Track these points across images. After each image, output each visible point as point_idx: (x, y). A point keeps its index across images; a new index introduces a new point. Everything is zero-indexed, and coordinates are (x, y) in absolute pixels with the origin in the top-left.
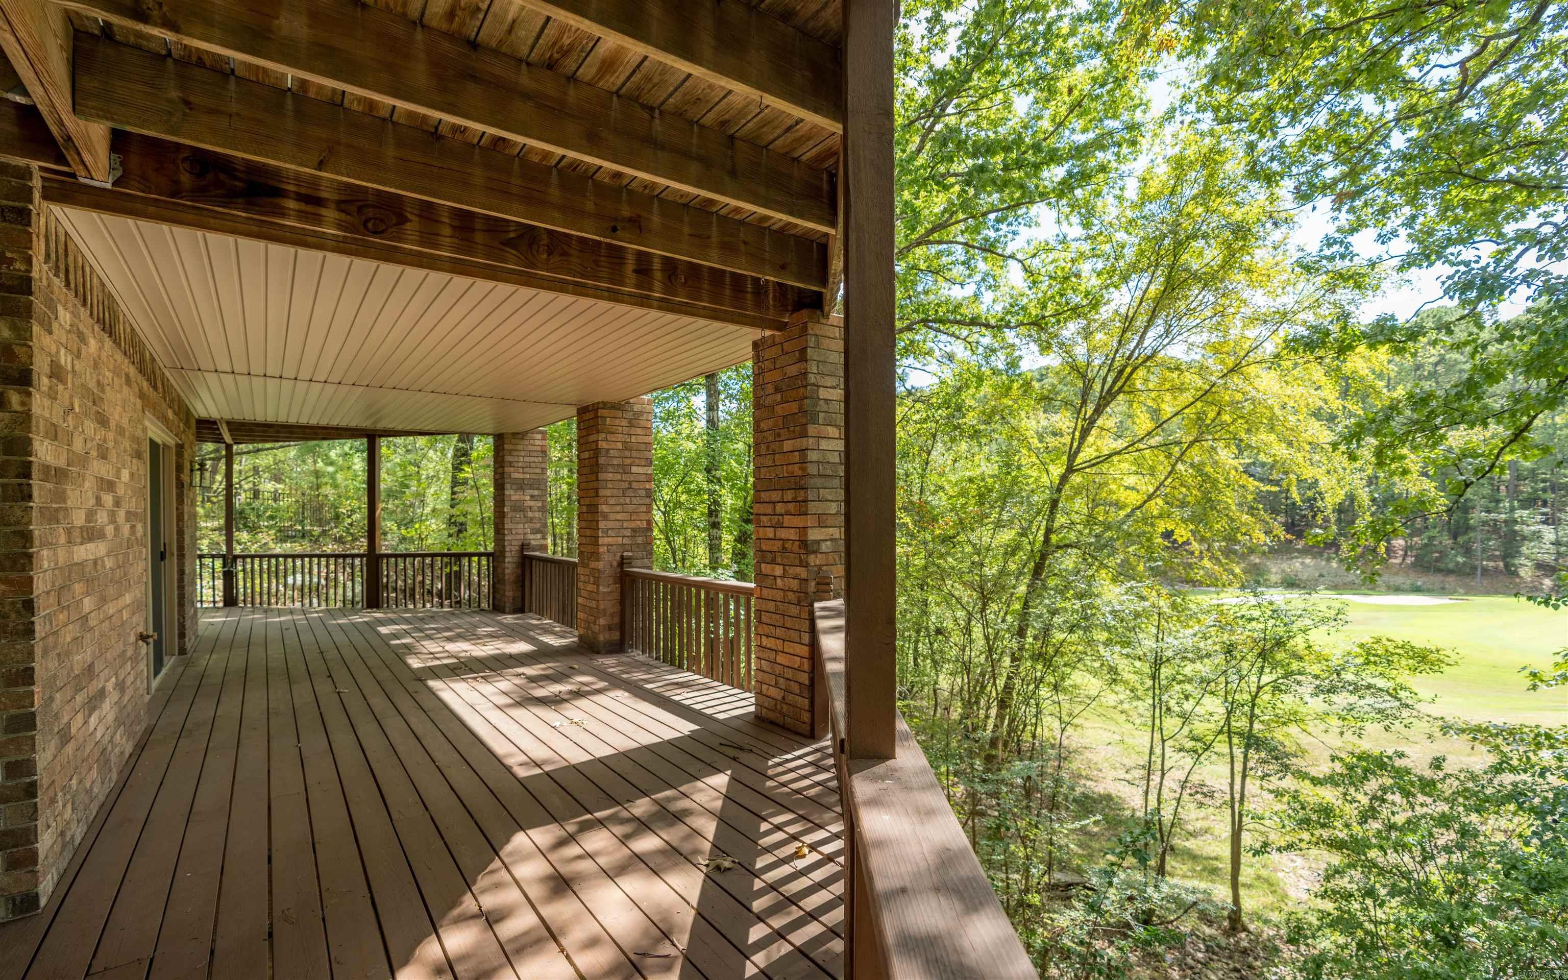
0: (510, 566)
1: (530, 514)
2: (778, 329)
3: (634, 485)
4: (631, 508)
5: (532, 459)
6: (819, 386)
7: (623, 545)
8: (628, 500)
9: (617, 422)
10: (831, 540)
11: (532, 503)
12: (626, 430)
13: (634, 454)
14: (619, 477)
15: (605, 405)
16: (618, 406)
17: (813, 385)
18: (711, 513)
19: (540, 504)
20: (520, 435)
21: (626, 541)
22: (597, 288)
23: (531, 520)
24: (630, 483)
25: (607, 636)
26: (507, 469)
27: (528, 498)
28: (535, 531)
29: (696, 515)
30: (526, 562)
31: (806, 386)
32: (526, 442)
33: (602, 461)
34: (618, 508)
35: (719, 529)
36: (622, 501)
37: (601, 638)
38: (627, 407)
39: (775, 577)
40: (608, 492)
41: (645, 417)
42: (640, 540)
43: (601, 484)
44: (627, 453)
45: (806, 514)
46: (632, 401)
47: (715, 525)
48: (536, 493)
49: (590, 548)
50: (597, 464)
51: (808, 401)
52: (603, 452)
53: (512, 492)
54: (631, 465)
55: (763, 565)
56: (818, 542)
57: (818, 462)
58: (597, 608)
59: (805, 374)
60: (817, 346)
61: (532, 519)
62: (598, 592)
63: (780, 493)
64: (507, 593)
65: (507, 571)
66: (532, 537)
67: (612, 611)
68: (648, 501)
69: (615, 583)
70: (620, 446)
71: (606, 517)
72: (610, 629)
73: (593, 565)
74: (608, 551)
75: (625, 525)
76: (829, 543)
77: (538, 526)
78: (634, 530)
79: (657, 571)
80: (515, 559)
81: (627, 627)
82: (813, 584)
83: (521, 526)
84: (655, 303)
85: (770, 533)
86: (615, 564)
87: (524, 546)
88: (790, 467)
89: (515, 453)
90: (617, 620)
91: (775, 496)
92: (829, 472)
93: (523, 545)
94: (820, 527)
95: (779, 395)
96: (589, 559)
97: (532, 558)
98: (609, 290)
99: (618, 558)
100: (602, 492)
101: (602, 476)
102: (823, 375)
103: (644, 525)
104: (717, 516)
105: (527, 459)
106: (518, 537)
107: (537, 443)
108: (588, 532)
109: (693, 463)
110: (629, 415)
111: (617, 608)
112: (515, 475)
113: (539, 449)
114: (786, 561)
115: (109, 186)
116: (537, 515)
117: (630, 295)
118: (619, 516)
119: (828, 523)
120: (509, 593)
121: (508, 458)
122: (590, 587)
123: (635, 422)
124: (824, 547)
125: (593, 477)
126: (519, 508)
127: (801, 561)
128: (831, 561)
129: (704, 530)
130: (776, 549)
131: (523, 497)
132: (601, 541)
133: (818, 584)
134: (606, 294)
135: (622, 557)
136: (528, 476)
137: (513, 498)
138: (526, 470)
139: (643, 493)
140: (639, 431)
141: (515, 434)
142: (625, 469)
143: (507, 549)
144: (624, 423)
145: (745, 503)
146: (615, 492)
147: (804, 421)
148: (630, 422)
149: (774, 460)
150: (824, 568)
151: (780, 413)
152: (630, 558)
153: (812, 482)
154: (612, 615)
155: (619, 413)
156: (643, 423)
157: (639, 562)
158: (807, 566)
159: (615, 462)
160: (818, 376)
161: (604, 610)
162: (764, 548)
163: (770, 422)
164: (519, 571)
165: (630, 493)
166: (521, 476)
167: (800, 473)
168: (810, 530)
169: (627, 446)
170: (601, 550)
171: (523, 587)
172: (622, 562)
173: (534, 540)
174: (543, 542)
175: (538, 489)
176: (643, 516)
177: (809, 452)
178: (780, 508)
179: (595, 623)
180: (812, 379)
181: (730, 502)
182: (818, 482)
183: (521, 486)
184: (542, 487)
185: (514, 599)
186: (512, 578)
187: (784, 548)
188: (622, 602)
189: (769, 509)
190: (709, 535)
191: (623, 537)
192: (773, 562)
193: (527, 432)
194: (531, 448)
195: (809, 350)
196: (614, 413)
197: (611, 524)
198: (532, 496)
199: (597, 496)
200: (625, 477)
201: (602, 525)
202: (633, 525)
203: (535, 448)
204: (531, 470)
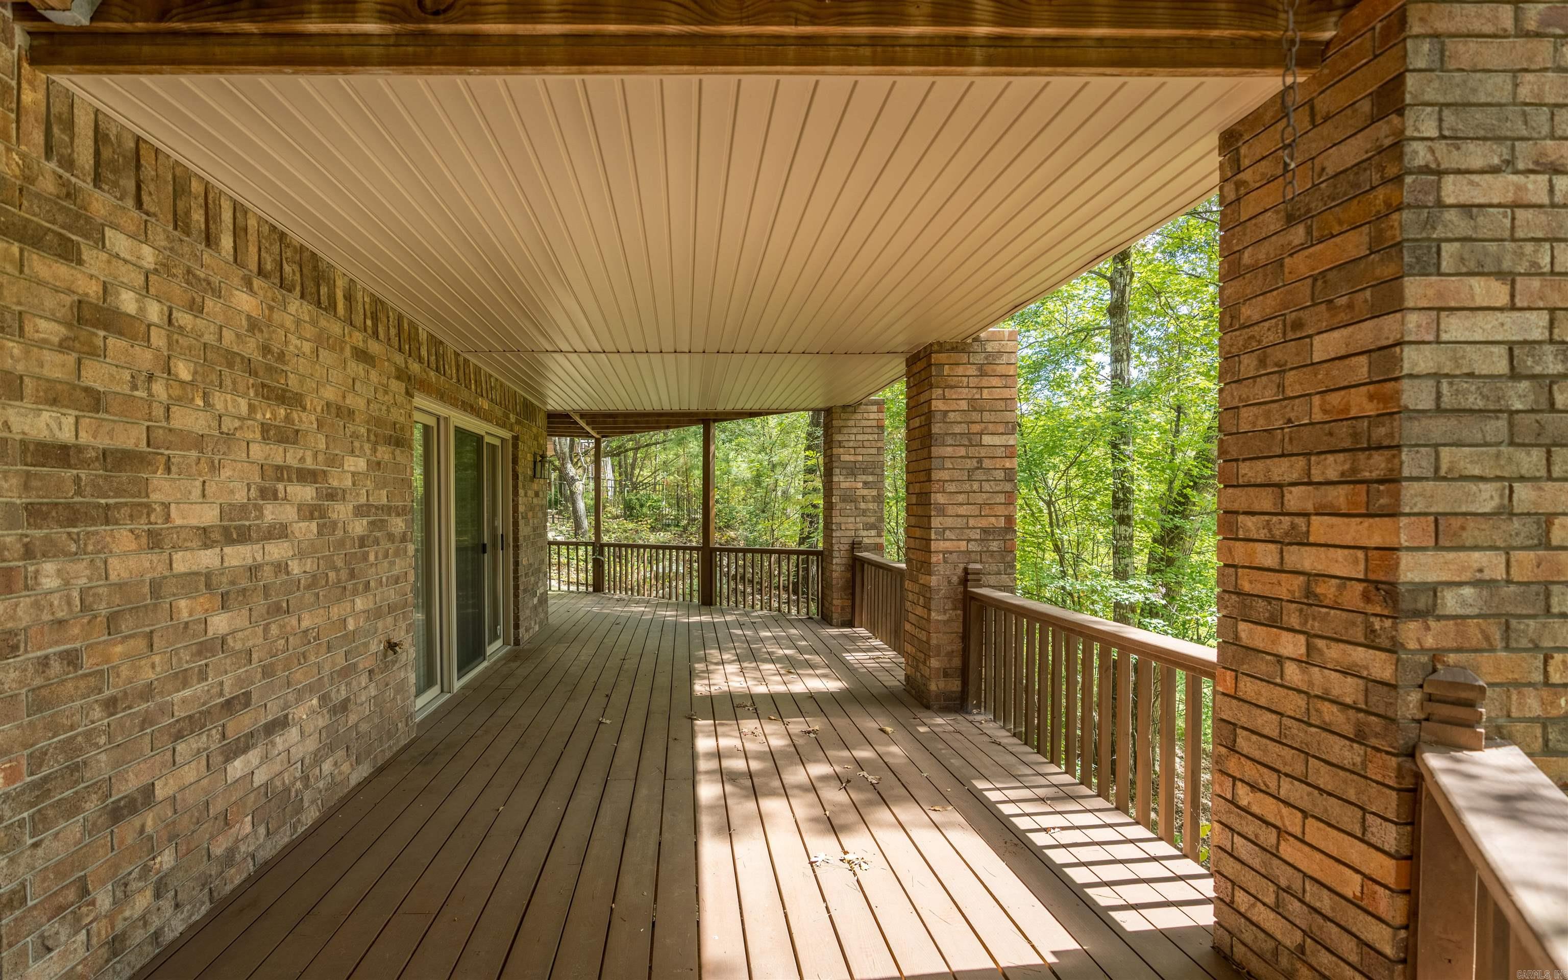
0: (838, 568)
1: (863, 506)
2: (1303, 63)
3: (987, 463)
4: (980, 498)
5: (866, 437)
6: (1440, 173)
7: (968, 552)
8: (976, 486)
9: (960, 370)
10: (1474, 583)
11: (865, 492)
12: (973, 381)
13: (987, 416)
14: (962, 451)
15: (941, 347)
16: (960, 347)
17: (1425, 170)
18: (1117, 503)
19: (875, 493)
20: (850, 408)
21: (973, 546)
22: (848, 41)
23: (864, 513)
24: (980, 460)
25: (942, 685)
26: (835, 451)
27: (860, 485)
28: (868, 527)
29: (1094, 505)
30: (856, 565)
31: (1398, 179)
32: (858, 416)
33: (936, 429)
34: (961, 498)
35: (1129, 525)
36: (966, 487)
37: (933, 687)
38: (976, 347)
39: (1280, 659)
40: (944, 475)
41: (1005, 359)
42: (994, 546)
43: (935, 463)
44: (975, 416)
45: (1394, 515)
46: (983, 335)
47: (1124, 520)
48: (870, 478)
49: (918, 555)
50: (929, 435)
51: (1406, 215)
52: (938, 416)
53: (842, 478)
54: (981, 434)
55: (1242, 626)
56: (1434, 589)
57: (1437, 376)
58: (928, 642)
59: (1397, 147)
60: (1441, 65)
61: (864, 511)
62: (928, 620)
63: (1301, 462)
64: (835, 602)
65: (835, 575)
66: (865, 533)
67: (949, 648)
68: (1008, 487)
69: (955, 609)
70: (964, 405)
71: (942, 513)
72: (946, 675)
73: (923, 579)
74: (945, 561)
75: (972, 522)
76: (1467, 591)
77: (873, 520)
78: (984, 531)
79: (1017, 599)
80: (844, 561)
81: (972, 677)
82: (1414, 697)
83: (852, 519)
84: (979, 53)
85: (1267, 555)
86: (955, 579)
87: (854, 546)
88: (1335, 399)
89: (845, 431)
90: (957, 662)
91: (1282, 470)
92: (1474, 401)
93: (853, 543)
94: (1437, 547)
95: (1301, 230)
96: (918, 571)
97: (863, 562)
98: (874, 41)
99: (959, 571)
100: (936, 475)
101: (936, 451)
102: (1455, 139)
103: (1002, 523)
104: (1126, 508)
105: (859, 437)
106: (849, 533)
107: (872, 416)
108: (918, 533)
109: (1093, 434)
110: (979, 359)
111: (957, 646)
112: (843, 458)
113: (874, 423)
114: (1315, 626)
115: (85, 22)
116: (871, 506)
117: (921, 42)
118: (962, 510)
119: (1468, 538)
120: (838, 601)
121: (838, 437)
122: (919, 611)
123: (988, 369)
124: (1450, 602)
125: (924, 453)
126: (850, 498)
127: (1370, 631)
128: (1476, 638)
129: (1105, 526)
130: (1285, 595)
131: (854, 485)
132: (934, 546)
133: (1430, 698)
134: (867, 51)
135: (966, 570)
136: (860, 458)
137: (843, 485)
138: (858, 451)
139: (1000, 475)
140: (995, 381)
141: (845, 407)
142: (972, 440)
143: (836, 548)
144: (972, 370)
145: (1170, 489)
146: (956, 474)
147: (1388, 271)
148: (981, 367)
149: (1281, 387)
150: (1452, 658)
151: (1304, 271)
152: (977, 572)
153: (1413, 430)
154: (950, 654)
155: (964, 358)
156: (1000, 370)
157: (992, 580)
158: (1394, 648)
159: (957, 429)
160: (1441, 146)
161: (938, 646)
162: (1247, 587)
163: (1271, 302)
164: (849, 575)
165: (979, 475)
166: (852, 458)
167: (1371, 409)
168: (1406, 559)
169: (975, 406)
170: (934, 559)
171: (853, 594)
172: (966, 577)
173: (868, 537)
174: (878, 540)
175: (872, 474)
176: (1001, 510)
177: (1407, 349)
178: (1295, 498)
179: (924, 663)
180: (1418, 154)
181: (1146, 487)
182: (1438, 428)
183: (852, 470)
184: (878, 471)
185: (843, 608)
186: (841, 583)
187: (1309, 592)
188: (965, 637)
189: (1265, 501)
190: (1114, 533)
191: (969, 540)
192: (1274, 622)
193: (859, 403)
194: (865, 423)
195: (1411, 81)
196: (954, 357)
197: (949, 522)
198: (865, 483)
199: (930, 480)
200: (972, 451)
201: (936, 522)
202: (984, 523)
203: (869, 423)
204: (864, 451)
